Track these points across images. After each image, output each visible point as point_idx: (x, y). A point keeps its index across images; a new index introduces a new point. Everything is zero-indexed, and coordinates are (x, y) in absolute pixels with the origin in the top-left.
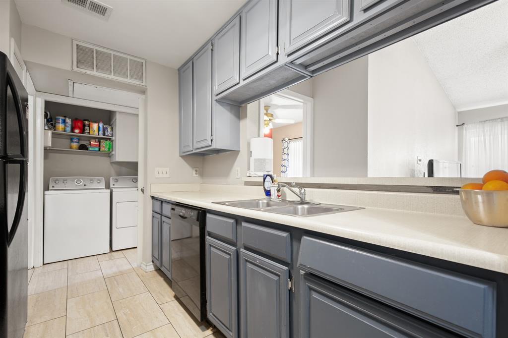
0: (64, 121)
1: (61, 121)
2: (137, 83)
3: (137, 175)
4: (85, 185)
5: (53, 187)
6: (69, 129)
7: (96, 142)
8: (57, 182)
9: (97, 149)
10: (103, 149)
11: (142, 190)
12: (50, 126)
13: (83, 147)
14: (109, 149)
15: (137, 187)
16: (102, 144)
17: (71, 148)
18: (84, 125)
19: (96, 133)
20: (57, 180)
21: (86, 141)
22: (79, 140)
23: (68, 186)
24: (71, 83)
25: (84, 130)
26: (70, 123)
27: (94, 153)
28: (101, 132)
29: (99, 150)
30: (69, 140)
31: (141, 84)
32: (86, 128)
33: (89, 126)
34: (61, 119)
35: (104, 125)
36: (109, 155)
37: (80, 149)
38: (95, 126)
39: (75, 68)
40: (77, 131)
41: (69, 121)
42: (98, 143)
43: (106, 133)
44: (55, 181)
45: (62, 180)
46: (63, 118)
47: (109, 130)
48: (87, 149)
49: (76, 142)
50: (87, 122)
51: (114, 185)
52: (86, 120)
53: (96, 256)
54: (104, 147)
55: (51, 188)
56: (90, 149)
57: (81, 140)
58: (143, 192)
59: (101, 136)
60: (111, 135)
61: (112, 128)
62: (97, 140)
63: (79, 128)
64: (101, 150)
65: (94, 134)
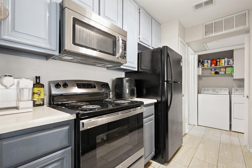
0: (207, 62)
1: (206, 62)
2: (241, 28)
3: (244, 87)
4: (217, 92)
5: (203, 92)
6: (209, 65)
7: (224, 69)
8: (205, 90)
9: (224, 73)
10: (228, 72)
11: (247, 97)
12: (202, 65)
13: (217, 73)
14: (231, 72)
15: (244, 95)
16: (226, 70)
17: (211, 74)
18: (217, 62)
19: (224, 64)
20: (205, 89)
21: (219, 69)
22: (215, 69)
23: (209, 92)
24: (205, 44)
25: (217, 64)
26: (210, 62)
27: (222, 75)
28: (226, 63)
29: (225, 74)
30: (211, 70)
31: (245, 27)
32: (218, 63)
33: (219, 62)
34: (206, 61)
35: (228, 59)
36: (232, 75)
37: (215, 74)
38: (223, 61)
39: (204, 37)
40: (213, 65)
41: (209, 61)
42: (225, 70)
43: (229, 63)
44: (204, 90)
45: (207, 89)
46: (207, 61)
47: (231, 61)
48: (218, 74)
49: (213, 71)
50: (218, 60)
51: (234, 93)
52: (218, 59)
53: (221, 130)
54: (228, 71)
55: (202, 93)
56: (220, 73)
57: (216, 69)
58: (248, 98)
59: (226, 65)
60: (232, 64)
61: (233, 60)
62: (224, 68)
63: (214, 64)
64: (226, 73)
65: (222, 65)
